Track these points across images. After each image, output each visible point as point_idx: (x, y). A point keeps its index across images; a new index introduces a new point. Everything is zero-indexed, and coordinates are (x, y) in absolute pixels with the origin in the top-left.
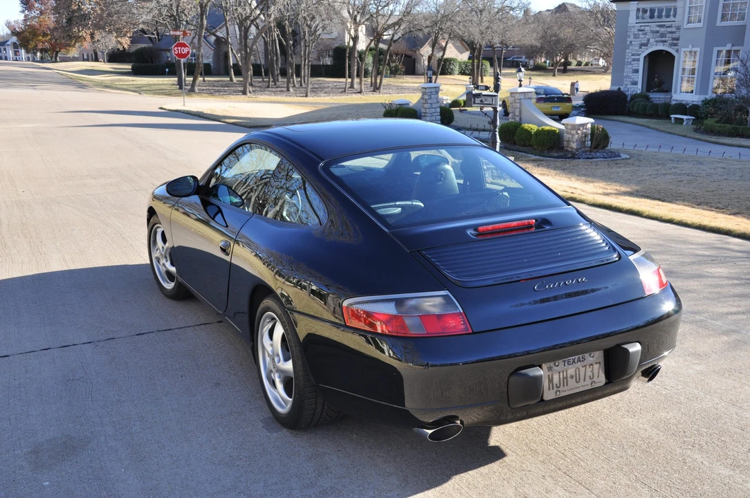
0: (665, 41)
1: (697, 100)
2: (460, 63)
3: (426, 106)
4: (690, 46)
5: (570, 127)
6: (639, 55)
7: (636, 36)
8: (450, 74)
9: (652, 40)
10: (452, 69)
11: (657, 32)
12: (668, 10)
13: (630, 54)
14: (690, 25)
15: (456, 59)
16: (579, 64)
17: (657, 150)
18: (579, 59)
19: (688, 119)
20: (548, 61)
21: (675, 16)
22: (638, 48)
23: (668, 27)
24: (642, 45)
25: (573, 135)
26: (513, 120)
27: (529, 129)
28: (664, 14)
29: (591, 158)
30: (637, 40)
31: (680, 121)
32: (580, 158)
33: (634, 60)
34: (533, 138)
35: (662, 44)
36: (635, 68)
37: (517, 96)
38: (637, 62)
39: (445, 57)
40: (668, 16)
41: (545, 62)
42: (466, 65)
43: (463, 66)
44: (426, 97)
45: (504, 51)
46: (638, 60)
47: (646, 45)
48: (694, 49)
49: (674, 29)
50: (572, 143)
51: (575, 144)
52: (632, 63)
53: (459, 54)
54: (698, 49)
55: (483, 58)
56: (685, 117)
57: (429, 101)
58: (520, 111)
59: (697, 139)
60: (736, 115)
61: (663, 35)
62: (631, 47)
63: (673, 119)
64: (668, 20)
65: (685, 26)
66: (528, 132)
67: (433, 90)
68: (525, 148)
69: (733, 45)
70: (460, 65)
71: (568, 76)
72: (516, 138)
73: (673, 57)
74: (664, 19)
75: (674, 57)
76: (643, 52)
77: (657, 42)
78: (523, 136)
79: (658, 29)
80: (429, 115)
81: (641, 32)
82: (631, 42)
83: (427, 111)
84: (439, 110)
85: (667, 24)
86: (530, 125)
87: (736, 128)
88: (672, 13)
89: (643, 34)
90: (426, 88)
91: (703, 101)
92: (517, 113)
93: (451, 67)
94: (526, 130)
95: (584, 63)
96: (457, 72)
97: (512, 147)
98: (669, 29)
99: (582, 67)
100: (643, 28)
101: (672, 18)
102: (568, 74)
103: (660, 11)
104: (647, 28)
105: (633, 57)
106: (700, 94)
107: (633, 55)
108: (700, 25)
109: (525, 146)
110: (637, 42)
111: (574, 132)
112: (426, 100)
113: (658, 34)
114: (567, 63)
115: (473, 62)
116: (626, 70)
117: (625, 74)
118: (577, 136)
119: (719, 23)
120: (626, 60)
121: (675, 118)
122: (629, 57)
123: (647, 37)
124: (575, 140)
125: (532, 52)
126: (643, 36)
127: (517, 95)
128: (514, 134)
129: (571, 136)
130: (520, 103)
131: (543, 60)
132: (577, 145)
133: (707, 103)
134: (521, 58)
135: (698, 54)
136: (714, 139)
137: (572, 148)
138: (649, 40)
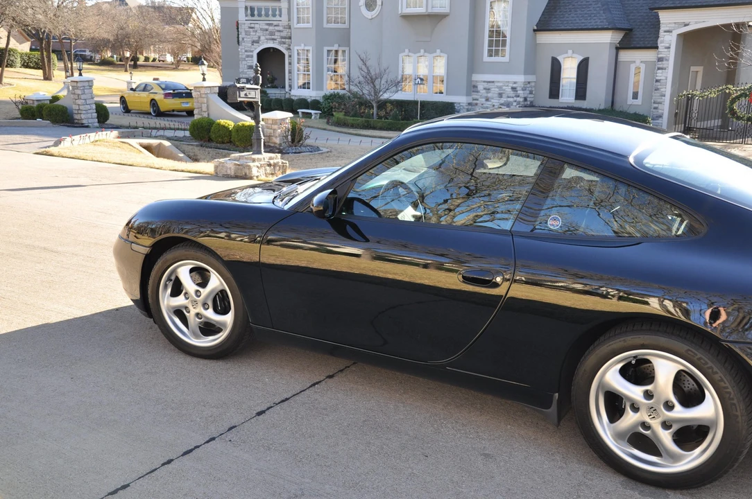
0: (275, 40)
1: (314, 95)
2: (22, 55)
3: (79, 102)
4: (303, 45)
5: (270, 122)
6: (252, 51)
7: (247, 33)
8: (11, 66)
9: (262, 38)
10: (12, 61)
11: (267, 30)
12: (274, 10)
13: (243, 51)
14: (301, 25)
15: (16, 50)
16: (147, 59)
17: (336, 142)
18: (145, 55)
19: (316, 114)
20: (115, 56)
21: (280, 16)
22: (250, 45)
23: (275, 26)
24: (253, 42)
25: (274, 130)
26: (200, 117)
27: (227, 125)
28: (270, 13)
29: (299, 153)
30: (249, 37)
31: (308, 116)
32: (288, 153)
33: (248, 56)
34: (233, 134)
35: (272, 42)
36: (249, 64)
37: (203, 91)
38: (250, 59)
39: (10, 46)
40: (274, 15)
41: (112, 57)
42: (29, 57)
43: (26, 58)
44: (79, 92)
45: (73, 44)
46: (252, 56)
47: (257, 42)
48: (306, 48)
49: (281, 28)
50: (274, 139)
51: (278, 138)
52: (247, 59)
53: (18, 44)
54: (310, 48)
55: (53, 51)
56: (313, 112)
57: (83, 97)
58: (208, 107)
59: (338, 132)
60: (360, 109)
61: (272, 33)
62: (243, 44)
63: (300, 113)
64: (274, 19)
65: (296, 26)
66: (225, 128)
67: (86, 84)
68: (224, 146)
69: (339, 46)
70: (21, 57)
71: (140, 71)
72: (213, 136)
73: (282, 55)
74: (271, 18)
75: (284, 55)
76: (256, 49)
77: (267, 39)
78: (221, 132)
79: (267, 27)
80: (84, 112)
81: (251, 30)
82: (243, 39)
83: (81, 107)
84: (94, 107)
85: (275, 23)
86: (225, 121)
87: (368, 121)
88: (277, 13)
89: (254, 32)
90: (77, 82)
91: (324, 97)
92: (204, 108)
93: (12, 58)
94: (224, 126)
95: (152, 59)
96: (19, 65)
97: (209, 144)
98: (277, 28)
99: (150, 63)
100: (252, 25)
101: (278, 18)
102: (139, 69)
103: (267, 10)
104: (257, 26)
105: (246, 53)
106: (317, 90)
107: (246, 51)
108: (310, 25)
109: (223, 143)
110: (248, 39)
111: (276, 127)
112: (78, 95)
113: (268, 32)
114: (135, 59)
115: (42, 54)
116: (241, 66)
117: (241, 70)
118: (279, 131)
119: (325, 25)
120: (240, 56)
121: (303, 113)
122: (243, 54)
123: (257, 34)
124: (277, 135)
125: (99, 46)
126: (254, 34)
127: (203, 89)
128: (209, 130)
129: (272, 131)
130: (207, 98)
131: (109, 54)
132: (280, 140)
133: (328, 99)
134: (85, 51)
135: (311, 51)
136: (351, 131)
137: (275, 143)
138: (259, 38)
